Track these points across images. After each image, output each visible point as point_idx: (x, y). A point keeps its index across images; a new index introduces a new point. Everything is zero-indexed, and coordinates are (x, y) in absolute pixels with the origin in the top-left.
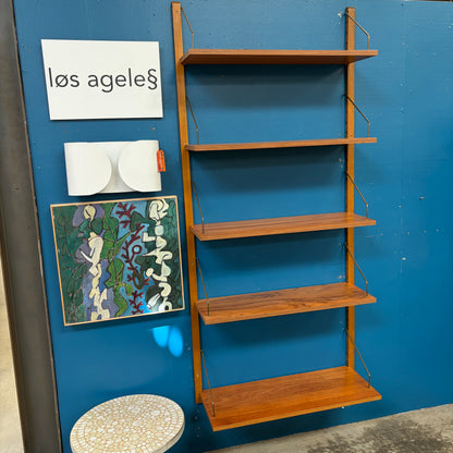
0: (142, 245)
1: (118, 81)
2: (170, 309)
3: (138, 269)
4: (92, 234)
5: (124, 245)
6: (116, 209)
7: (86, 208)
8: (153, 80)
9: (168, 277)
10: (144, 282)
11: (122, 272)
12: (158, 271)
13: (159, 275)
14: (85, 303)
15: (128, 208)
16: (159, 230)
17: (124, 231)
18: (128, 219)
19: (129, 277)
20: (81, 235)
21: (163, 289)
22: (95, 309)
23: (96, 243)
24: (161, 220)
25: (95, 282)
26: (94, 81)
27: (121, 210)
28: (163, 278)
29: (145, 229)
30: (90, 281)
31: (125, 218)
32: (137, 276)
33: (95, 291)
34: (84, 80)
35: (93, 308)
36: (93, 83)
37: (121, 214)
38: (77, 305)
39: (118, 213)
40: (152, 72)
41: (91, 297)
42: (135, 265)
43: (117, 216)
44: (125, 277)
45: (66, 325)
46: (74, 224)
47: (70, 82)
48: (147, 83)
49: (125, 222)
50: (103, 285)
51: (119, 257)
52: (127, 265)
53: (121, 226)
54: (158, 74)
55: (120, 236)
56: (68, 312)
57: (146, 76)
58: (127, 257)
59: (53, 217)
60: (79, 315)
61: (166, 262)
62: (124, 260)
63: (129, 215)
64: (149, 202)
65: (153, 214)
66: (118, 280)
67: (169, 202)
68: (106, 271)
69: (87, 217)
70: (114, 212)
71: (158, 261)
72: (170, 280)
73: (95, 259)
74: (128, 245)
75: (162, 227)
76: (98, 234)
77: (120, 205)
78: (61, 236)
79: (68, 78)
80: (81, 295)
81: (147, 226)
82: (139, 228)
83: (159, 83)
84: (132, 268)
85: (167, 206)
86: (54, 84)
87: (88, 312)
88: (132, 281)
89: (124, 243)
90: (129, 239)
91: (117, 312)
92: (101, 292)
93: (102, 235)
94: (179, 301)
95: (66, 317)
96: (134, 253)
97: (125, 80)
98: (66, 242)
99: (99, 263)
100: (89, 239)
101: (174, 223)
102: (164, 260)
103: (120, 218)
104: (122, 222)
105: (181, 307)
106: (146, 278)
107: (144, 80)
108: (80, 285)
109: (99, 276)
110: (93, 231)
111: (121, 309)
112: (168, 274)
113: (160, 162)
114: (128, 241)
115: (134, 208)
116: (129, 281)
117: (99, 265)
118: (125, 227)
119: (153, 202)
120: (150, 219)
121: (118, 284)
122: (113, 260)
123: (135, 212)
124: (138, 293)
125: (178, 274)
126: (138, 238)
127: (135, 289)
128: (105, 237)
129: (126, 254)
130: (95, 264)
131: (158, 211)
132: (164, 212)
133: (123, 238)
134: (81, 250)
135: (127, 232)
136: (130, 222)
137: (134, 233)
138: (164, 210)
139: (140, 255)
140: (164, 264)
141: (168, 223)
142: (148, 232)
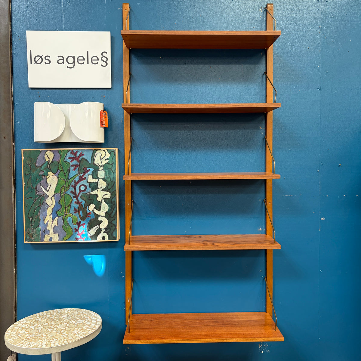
0: (87, 185)
1: (79, 60)
2: (107, 240)
3: (83, 203)
4: (50, 173)
5: (73, 184)
6: (69, 155)
7: (47, 153)
9: (106, 213)
10: (86, 215)
11: (70, 205)
12: (98, 207)
13: (99, 210)
14: (41, 227)
15: (78, 154)
16: (101, 174)
17: (73, 173)
18: (78, 163)
19: (75, 209)
20: (41, 173)
21: (101, 222)
22: (48, 232)
23: (52, 180)
24: (103, 166)
25: (49, 211)
26: (62, 60)
27: (73, 156)
28: (102, 213)
29: (90, 172)
30: (45, 210)
31: (75, 162)
32: (82, 209)
33: (49, 218)
34: (54, 59)
35: (46, 231)
36: (61, 62)
37: (72, 159)
38: (35, 228)
39: (70, 158)
40: (104, 54)
41: (46, 222)
42: (80, 200)
43: (69, 161)
44: (72, 209)
45: (25, 242)
46: (37, 165)
47: (44, 61)
48: (100, 62)
49: (75, 166)
50: (55, 214)
51: (69, 192)
52: (75, 200)
53: (72, 168)
54: (109, 56)
55: (70, 176)
56: (27, 232)
57: (100, 57)
58: (74, 193)
59: (23, 158)
60: (36, 236)
62: (72, 195)
63: (78, 160)
64: (94, 151)
65: (97, 161)
66: (67, 211)
67: (110, 152)
68: (58, 203)
69: (47, 160)
70: (67, 157)
71: (99, 199)
72: (109, 215)
73: (51, 193)
74: (76, 184)
75: (103, 172)
76: (54, 174)
77: (72, 152)
78: (27, 173)
79: (43, 57)
80: (39, 220)
81: (92, 170)
82: (85, 172)
83: (109, 62)
84: (78, 203)
85: (108, 156)
86: (33, 62)
87: (42, 234)
88: (77, 213)
89: (73, 182)
90: (77, 179)
91: (65, 237)
92: (53, 219)
93: (57, 174)
94: (114, 233)
95: (26, 236)
96: (80, 191)
97: (84, 60)
98: (31, 178)
99: (54, 196)
100: (47, 177)
101: (113, 169)
102: (104, 199)
103: (71, 162)
104: (73, 165)
105: (116, 239)
106: (88, 212)
107: (98, 60)
108: (38, 211)
109: (53, 206)
110: (51, 171)
111: (68, 234)
112: (107, 210)
113: (104, 119)
114: (77, 181)
115: (83, 155)
116: (75, 212)
117: (53, 198)
118: (74, 169)
119: (97, 151)
120: (95, 165)
121: (66, 214)
122: (64, 195)
123: (83, 158)
124: (81, 223)
125: (114, 211)
126: (85, 178)
127: (79, 220)
128: (59, 177)
129: (74, 191)
130: (50, 197)
131: (101, 159)
132: (106, 160)
133: (73, 178)
134: (40, 184)
135: (76, 174)
136: (79, 166)
137: (82, 175)
138: (106, 158)
139: (85, 192)
140: (103, 202)
141: (109, 169)
142: (92, 175)
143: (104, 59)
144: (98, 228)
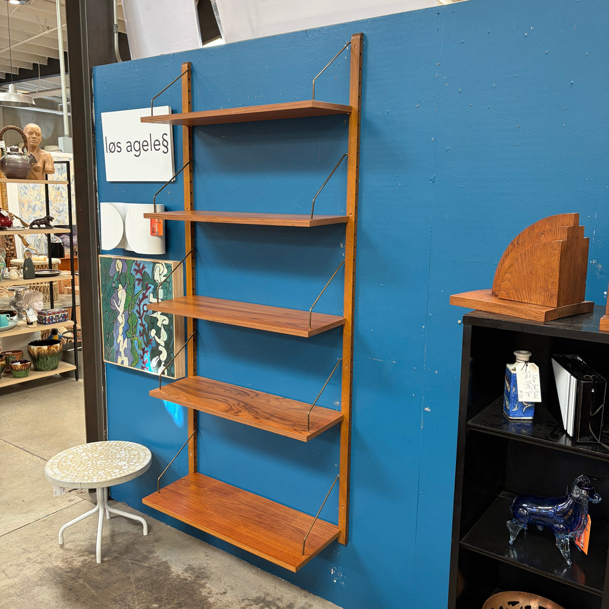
0: (149, 305)
1: (144, 146)
2: (166, 376)
3: (146, 326)
4: (120, 286)
5: (138, 301)
6: (134, 267)
7: (117, 261)
8: (166, 144)
9: (165, 342)
10: (149, 341)
11: (136, 326)
12: (158, 334)
13: (159, 338)
14: (115, 347)
15: (141, 267)
16: (161, 293)
17: (138, 288)
18: (141, 277)
19: (140, 332)
20: (114, 285)
21: (161, 352)
23: (122, 294)
24: (162, 283)
25: (121, 330)
26: (130, 147)
27: (137, 268)
28: (162, 341)
30: (117, 328)
31: (139, 276)
32: (145, 333)
33: (120, 338)
34: (124, 146)
35: (119, 353)
36: (129, 149)
37: (137, 271)
38: (111, 346)
39: (135, 270)
40: (165, 137)
41: (118, 342)
42: (144, 323)
43: (134, 273)
44: (138, 332)
45: (104, 361)
46: (110, 275)
47: (117, 148)
48: (162, 147)
49: (139, 280)
50: (125, 334)
51: (135, 311)
52: (140, 321)
53: (137, 282)
54: (168, 138)
55: (136, 292)
56: (106, 351)
57: (161, 140)
58: (139, 313)
59: (100, 267)
60: (112, 356)
61: (164, 326)
62: (138, 315)
63: (141, 274)
64: (154, 264)
65: (157, 277)
66: (134, 333)
67: (168, 267)
68: (127, 321)
69: (118, 270)
70: (133, 269)
71: (159, 324)
72: (169, 346)
73: (121, 309)
74: (141, 302)
75: (162, 291)
76: (123, 287)
77: (137, 263)
78: (104, 283)
79: (116, 144)
80: (113, 338)
81: (153, 287)
82: (148, 289)
83: (169, 147)
84: (142, 325)
85: (166, 271)
86: (109, 151)
87: (116, 355)
88: (142, 337)
89: (138, 300)
90: (141, 297)
91: (133, 362)
92: (124, 340)
93: (125, 287)
94: (172, 368)
95: (105, 354)
96: (144, 311)
97: (148, 145)
98: (106, 289)
99: (123, 313)
100: (118, 290)
101: (170, 290)
102: (163, 324)
103: (136, 275)
104: (137, 279)
105: (173, 376)
106: (151, 338)
107: (159, 145)
108: (113, 329)
109: (123, 325)
110: (121, 283)
111: (135, 360)
112: (165, 339)
113: (156, 226)
114: (141, 299)
115: (145, 267)
116: (140, 336)
117: (123, 315)
118: (139, 284)
119: (157, 265)
120: (155, 281)
121: (133, 337)
122: (131, 313)
123: (145, 272)
124: (145, 350)
125: (172, 342)
126: (147, 297)
127: (144, 346)
128: (127, 291)
129: (139, 311)
130: (121, 314)
131: (160, 275)
132: (164, 276)
133: (138, 295)
134: (113, 298)
135: (140, 290)
136: (142, 280)
137: (144, 292)
138: (164, 274)
139: (147, 314)
140: (162, 328)
141: (167, 288)
142: (153, 293)
143: (165, 143)
144: (159, 359)
